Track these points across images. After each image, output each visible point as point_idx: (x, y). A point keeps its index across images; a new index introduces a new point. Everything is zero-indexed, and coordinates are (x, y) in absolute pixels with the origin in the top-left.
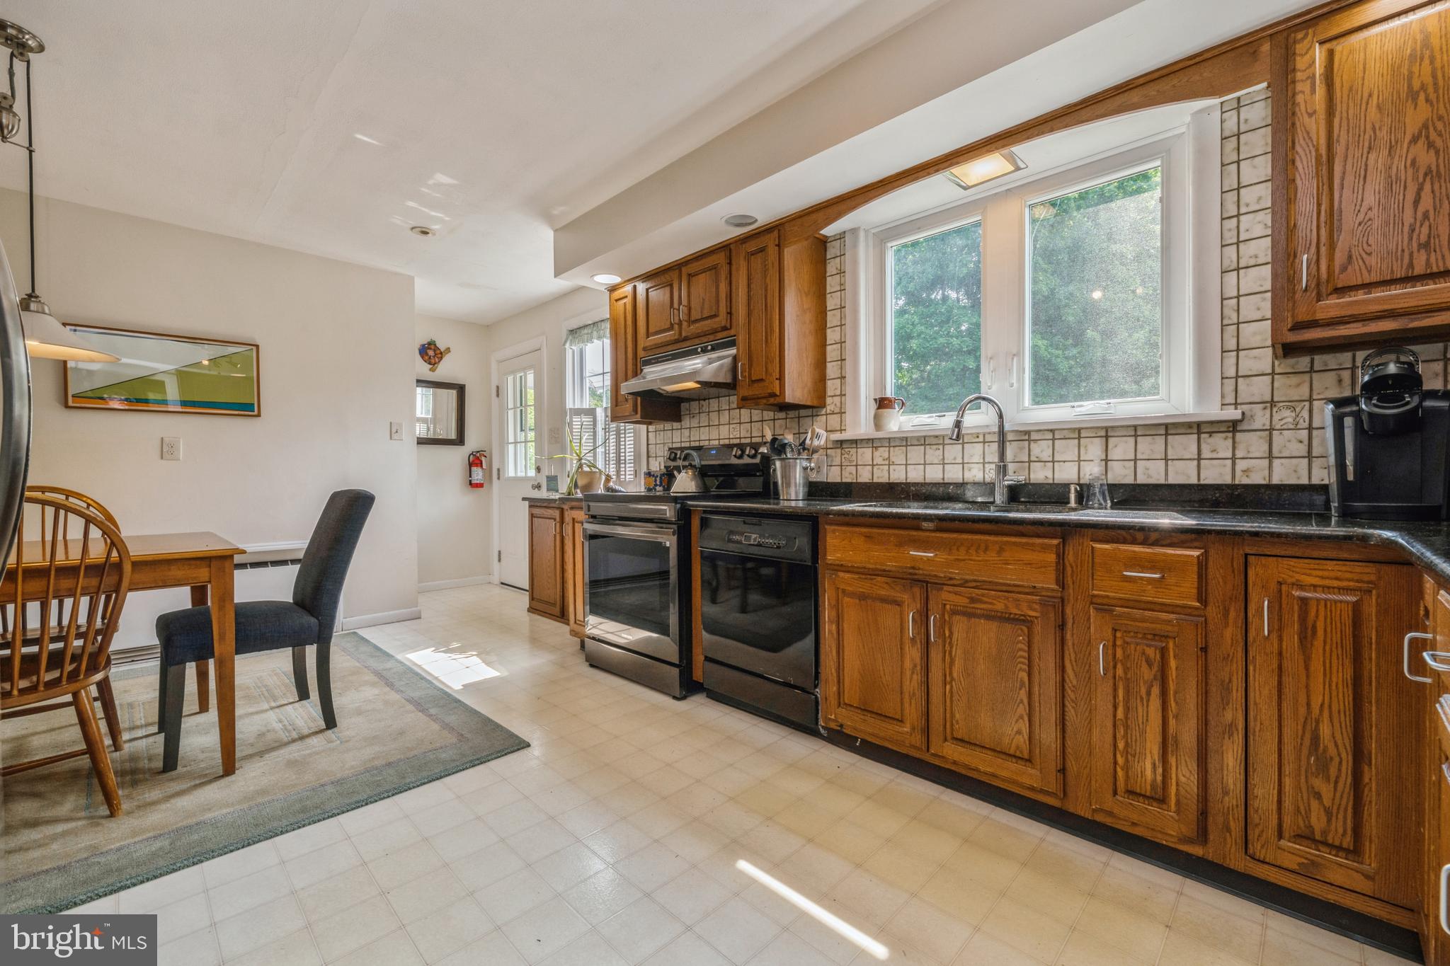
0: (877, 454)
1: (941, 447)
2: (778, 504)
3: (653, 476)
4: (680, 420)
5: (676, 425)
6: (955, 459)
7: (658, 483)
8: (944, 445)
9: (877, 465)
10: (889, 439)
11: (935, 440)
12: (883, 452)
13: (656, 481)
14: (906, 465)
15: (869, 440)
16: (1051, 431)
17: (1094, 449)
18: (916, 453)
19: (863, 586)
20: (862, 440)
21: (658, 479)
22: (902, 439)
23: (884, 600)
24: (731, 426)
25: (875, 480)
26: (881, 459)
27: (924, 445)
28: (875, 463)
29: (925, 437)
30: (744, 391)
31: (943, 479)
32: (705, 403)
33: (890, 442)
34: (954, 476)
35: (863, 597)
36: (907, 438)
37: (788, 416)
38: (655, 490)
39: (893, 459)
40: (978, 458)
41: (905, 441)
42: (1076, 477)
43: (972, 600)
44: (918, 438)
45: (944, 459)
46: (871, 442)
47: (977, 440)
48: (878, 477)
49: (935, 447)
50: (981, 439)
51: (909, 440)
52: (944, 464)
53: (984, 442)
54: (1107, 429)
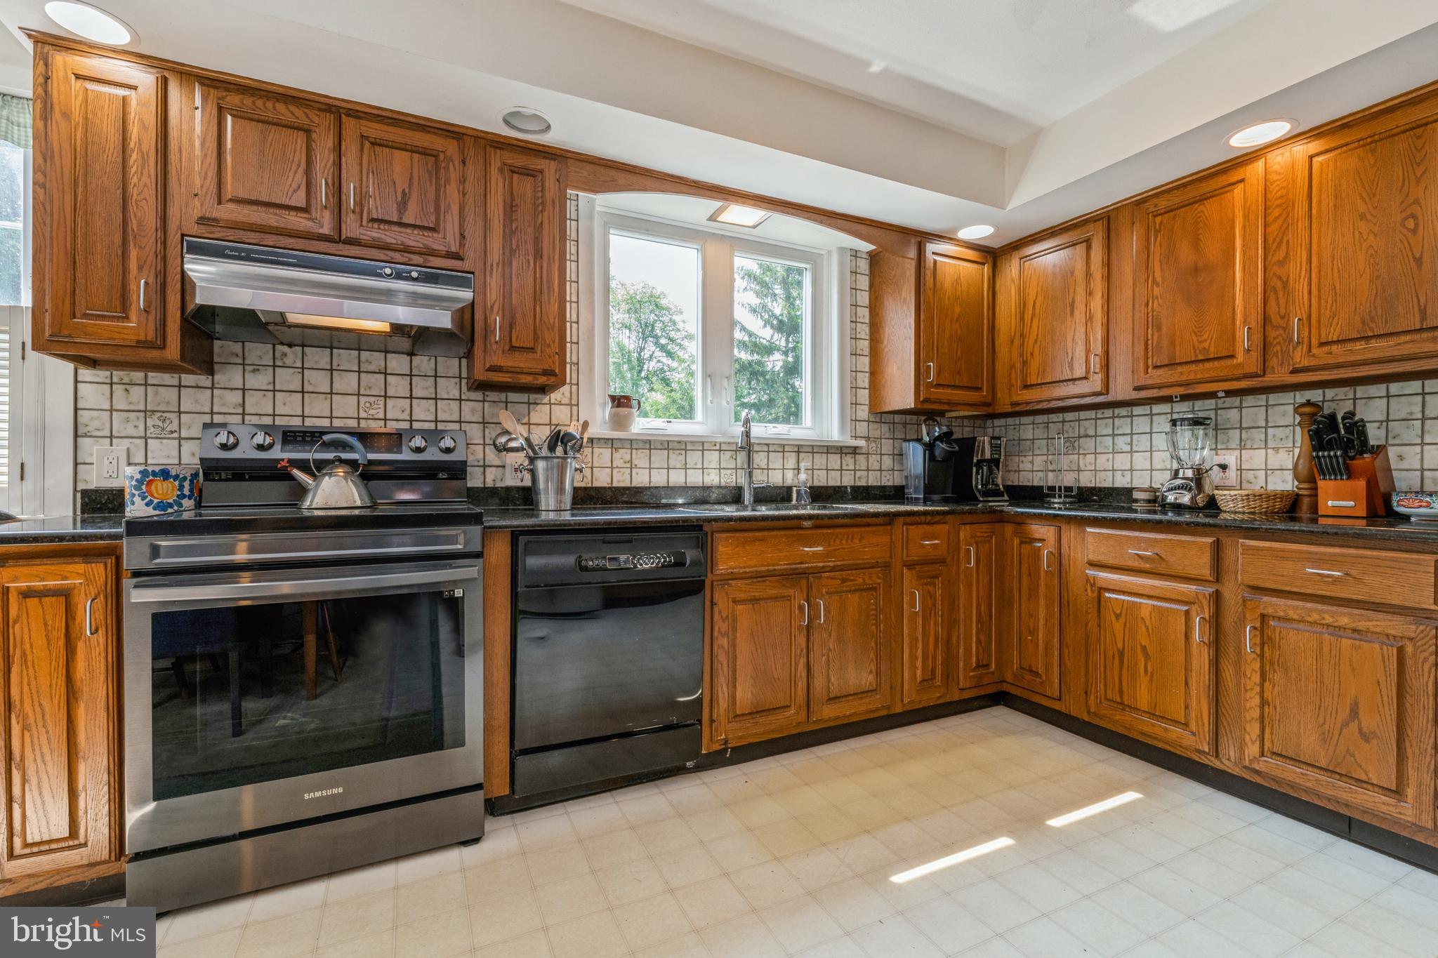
0: (617, 455)
1: (683, 452)
2: (537, 516)
3: (176, 478)
4: (211, 372)
5: (204, 380)
6: (696, 464)
7: (186, 491)
8: (686, 450)
9: (617, 467)
10: (631, 440)
11: (678, 446)
12: (624, 454)
13: (181, 487)
14: (650, 468)
15: (608, 439)
16: (768, 445)
17: (791, 461)
18: (659, 457)
19: (757, 591)
20: (599, 439)
21: (187, 484)
22: (645, 442)
23: (774, 598)
24: (363, 399)
25: (615, 484)
26: (622, 461)
27: (668, 449)
28: (614, 466)
29: (668, 442)
30: (491, 356)
31: (686, 482)
32: (293, 355)
33: (633, 444)
34: (696, 480)
35: (754, 601)
36: (650, 441)
37: (487, 399)
38: (180, 505)
39: (635, 462)
40: (715, 465)
41: (649, 444)
42: (781, 481)
43: (843, 581)
44: (662, 443)
45: (686, 464)
46: (611, 443)
47: (714, 448)
48: (619, 481)
49: (678, 452)
50: (718, 447)
51: (652, 443)
52: (686, 469)
53: (720, 450)
54: (799, 446)
